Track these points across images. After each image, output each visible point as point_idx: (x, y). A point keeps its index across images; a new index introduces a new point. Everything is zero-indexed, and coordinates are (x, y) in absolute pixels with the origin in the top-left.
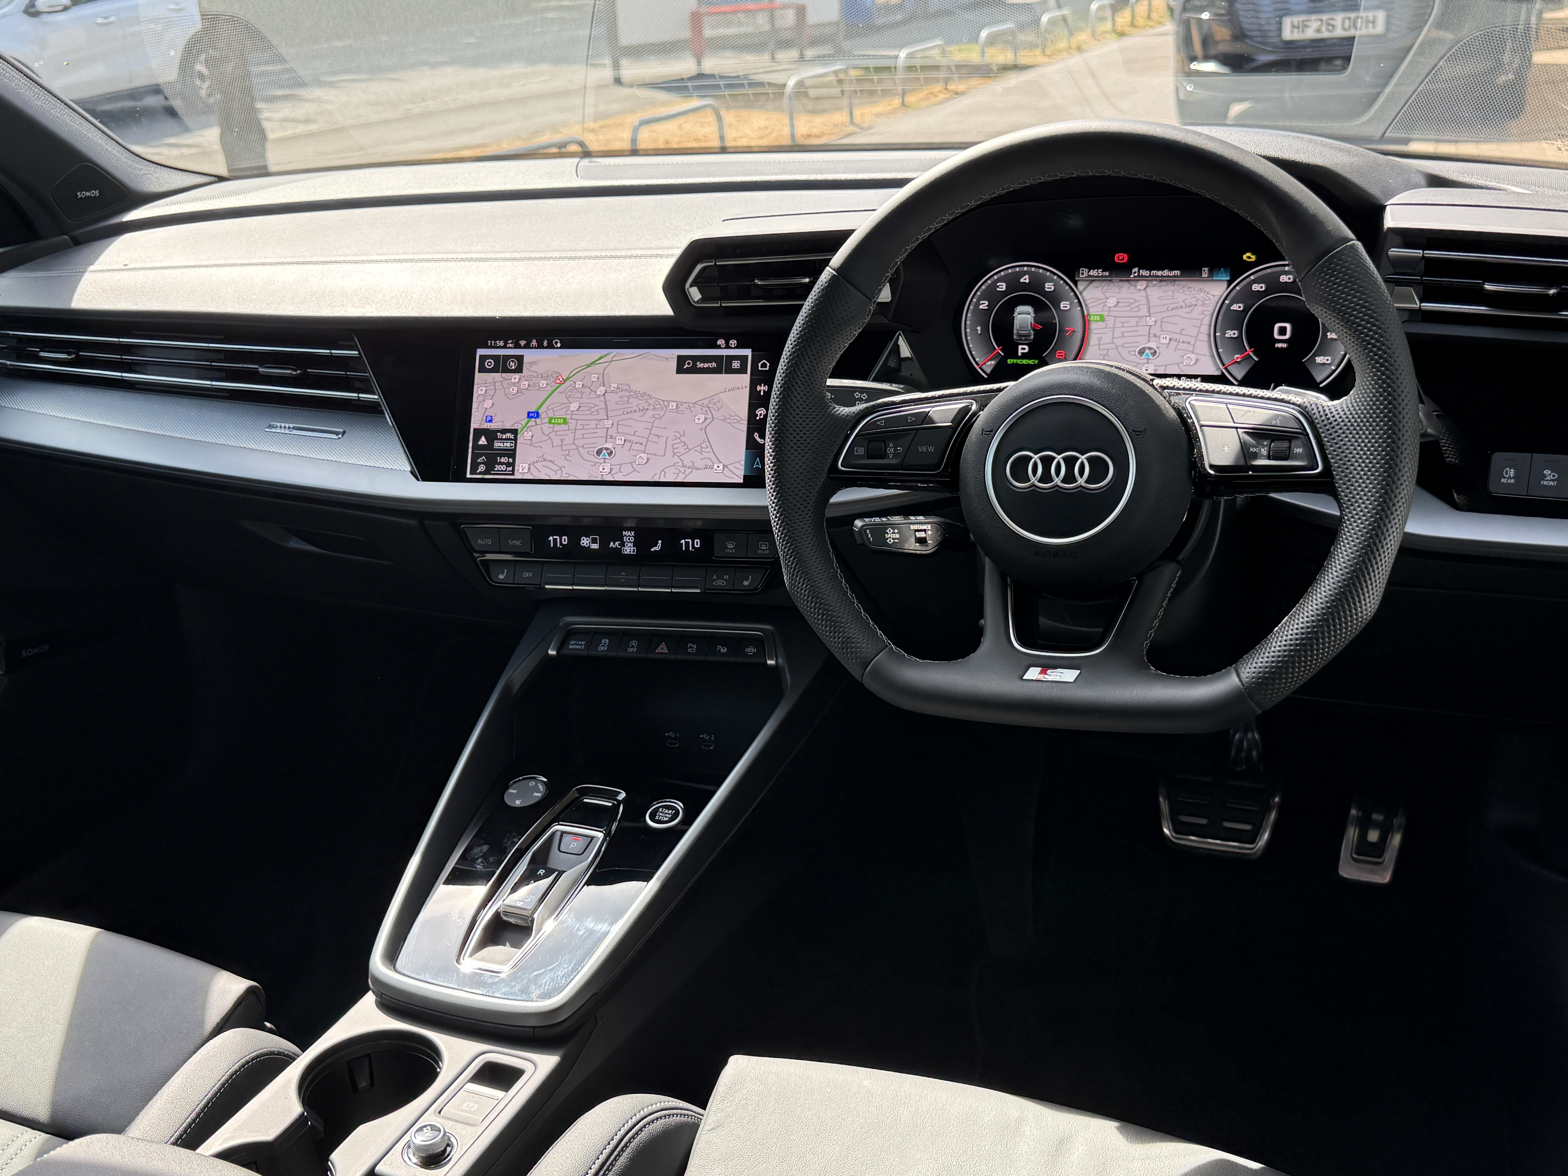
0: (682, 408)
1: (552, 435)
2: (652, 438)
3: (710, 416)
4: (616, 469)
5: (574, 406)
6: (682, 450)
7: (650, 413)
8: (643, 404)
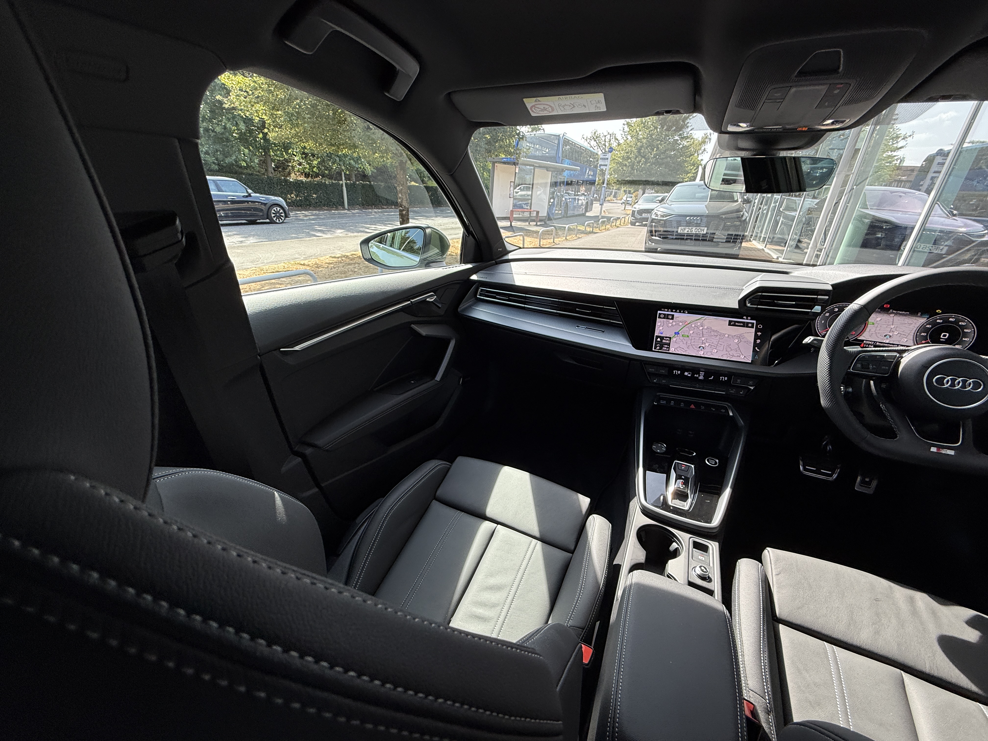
0: (729, 336)
1: (683, 340)
2: (718, 345)
3: (739, 340)
4: (705, 353)
5: (691, 332)
6: (730, 350)
7: (718, 337)
8: (716, 334)
